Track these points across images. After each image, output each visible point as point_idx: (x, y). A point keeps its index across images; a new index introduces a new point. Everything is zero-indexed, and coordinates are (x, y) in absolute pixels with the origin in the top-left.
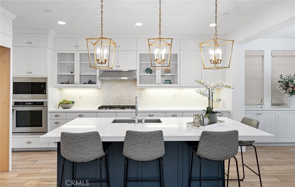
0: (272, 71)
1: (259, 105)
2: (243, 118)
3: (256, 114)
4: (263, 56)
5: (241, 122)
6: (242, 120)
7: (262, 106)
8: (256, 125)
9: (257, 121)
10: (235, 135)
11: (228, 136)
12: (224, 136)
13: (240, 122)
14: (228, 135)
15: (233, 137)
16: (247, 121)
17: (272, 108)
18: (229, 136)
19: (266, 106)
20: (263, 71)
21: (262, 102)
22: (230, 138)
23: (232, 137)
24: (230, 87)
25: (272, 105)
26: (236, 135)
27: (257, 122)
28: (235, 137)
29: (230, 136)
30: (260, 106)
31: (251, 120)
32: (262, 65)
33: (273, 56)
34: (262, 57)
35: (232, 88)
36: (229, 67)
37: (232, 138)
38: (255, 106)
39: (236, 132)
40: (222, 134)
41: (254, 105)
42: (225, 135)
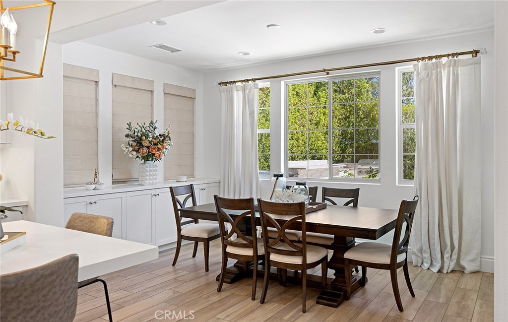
0: (112, 114)
1: (91, 184)
2: (72, 217)
3: (87, 204)
4: (96, 82)
5: (67, 228)
6: (69, 223)
7: (98, 186)
8: (106, 228)
9: (107, 218)
10: (70, 268)
11: (49, 280)
12: (37, 280)
13: (65, 226)
14: (51, 274)
15: (66, 277)
16: (81, 221)
17: (113, 188)
18: (54, 277)
19: (104, 186)
20: (97, 113)
21: (96, 177)
22: (56, 283)
23: (63, 278)
24: (41, 133)
25: (113, 183)
26: (72, 270)
27: (108, 221)
28: (70, 274)
29: (57, 277)
30: (93, 186)
31: (93, 218)
32: (94, 100)
33: (115, 85)
34: (94, 83)
35: (49, 138)
36: (41, 76)
37: (63, 281)
38: (84, 188)
39: (74, 260)
40: (30, 276)
41: (81, 184)
42: (42, 276)
